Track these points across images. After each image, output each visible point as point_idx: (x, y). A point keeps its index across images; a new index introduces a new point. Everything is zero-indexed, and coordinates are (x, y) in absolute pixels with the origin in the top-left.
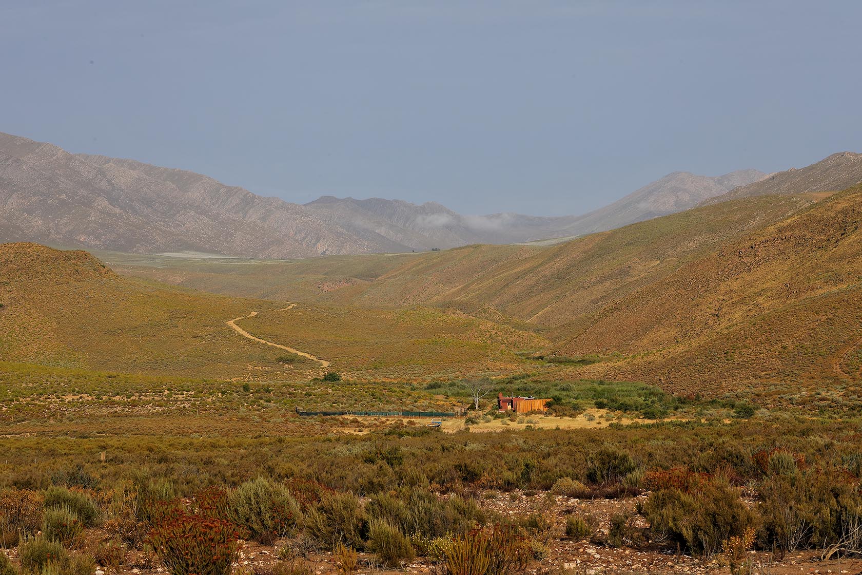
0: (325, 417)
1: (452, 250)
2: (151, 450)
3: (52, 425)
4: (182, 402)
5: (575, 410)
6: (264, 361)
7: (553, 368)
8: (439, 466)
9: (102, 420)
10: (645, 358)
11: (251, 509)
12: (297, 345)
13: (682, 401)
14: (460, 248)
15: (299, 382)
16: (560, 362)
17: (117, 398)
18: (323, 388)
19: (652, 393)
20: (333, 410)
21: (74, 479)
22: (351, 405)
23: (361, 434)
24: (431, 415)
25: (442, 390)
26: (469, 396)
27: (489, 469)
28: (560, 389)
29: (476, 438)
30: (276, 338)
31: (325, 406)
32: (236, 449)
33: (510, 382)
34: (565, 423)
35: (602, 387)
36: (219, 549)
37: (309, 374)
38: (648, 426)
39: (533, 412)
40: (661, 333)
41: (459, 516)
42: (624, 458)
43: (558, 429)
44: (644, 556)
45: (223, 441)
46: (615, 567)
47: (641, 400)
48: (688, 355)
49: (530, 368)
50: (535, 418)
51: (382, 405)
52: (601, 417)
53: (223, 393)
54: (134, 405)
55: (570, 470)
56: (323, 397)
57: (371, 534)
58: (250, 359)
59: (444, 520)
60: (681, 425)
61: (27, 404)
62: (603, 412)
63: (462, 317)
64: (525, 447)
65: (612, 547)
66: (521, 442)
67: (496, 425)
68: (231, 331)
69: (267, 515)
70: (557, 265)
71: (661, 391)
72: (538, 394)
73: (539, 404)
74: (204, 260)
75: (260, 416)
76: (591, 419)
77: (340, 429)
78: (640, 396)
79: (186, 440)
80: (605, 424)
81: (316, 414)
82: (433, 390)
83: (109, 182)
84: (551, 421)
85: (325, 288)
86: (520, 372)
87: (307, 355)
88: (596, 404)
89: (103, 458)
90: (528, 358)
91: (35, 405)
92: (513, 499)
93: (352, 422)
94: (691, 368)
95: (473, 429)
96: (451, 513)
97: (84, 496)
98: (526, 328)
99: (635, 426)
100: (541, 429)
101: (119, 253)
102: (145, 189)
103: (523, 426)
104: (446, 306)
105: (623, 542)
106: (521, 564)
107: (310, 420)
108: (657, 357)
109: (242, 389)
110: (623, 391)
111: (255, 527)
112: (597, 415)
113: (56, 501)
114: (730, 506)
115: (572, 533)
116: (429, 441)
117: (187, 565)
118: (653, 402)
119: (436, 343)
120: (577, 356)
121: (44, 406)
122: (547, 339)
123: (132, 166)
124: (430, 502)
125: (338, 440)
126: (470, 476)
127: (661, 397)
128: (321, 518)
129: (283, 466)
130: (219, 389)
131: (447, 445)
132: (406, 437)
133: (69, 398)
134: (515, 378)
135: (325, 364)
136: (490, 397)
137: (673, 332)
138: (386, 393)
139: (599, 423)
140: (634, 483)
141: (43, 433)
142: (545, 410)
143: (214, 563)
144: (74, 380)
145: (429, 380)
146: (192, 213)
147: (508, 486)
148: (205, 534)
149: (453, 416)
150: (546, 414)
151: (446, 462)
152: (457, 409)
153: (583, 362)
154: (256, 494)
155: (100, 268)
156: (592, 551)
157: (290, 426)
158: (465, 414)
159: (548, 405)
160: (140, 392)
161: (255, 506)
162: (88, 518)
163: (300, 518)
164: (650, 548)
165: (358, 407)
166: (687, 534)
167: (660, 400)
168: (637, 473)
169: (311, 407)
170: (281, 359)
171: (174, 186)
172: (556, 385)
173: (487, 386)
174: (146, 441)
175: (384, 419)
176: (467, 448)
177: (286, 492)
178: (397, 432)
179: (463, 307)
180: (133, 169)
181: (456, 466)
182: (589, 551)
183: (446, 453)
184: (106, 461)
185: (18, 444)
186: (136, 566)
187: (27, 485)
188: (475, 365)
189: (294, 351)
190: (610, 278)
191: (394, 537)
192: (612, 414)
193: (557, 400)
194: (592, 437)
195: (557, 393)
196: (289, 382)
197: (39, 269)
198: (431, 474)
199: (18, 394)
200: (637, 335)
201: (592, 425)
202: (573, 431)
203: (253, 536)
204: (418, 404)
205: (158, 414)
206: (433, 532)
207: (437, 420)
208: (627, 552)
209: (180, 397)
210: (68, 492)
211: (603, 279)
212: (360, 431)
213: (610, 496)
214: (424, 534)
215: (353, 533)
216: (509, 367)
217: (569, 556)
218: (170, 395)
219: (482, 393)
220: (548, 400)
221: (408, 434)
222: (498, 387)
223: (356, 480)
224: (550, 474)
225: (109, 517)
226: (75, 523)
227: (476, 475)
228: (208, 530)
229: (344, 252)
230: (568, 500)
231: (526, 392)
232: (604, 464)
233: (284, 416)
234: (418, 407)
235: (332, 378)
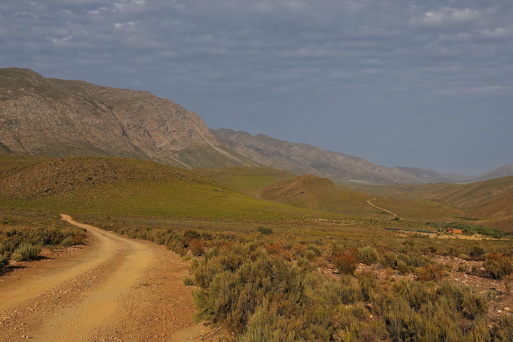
0: (394, 231)
1: (436, 184)
2: (342, 236)
3: (315, 227)
4: (352, 223)
5: (471, 234)
6: (377, 213)
7: (465, 221)
8: (424, 247)
9: (329, 226)
10: (495, 220)
11: (365, 255)
12: (387, 209)
13: (507, 234)
14: (438, 183)
15: (387, 219)
16: (468, 219)
17: (334, 221)
18: (394, 222)
19: (497, 231)
20: (397, 228)
21: (317, 243)
22: (402, 228)
23: (405, 236)
24: (426, 232)
25: (430, 225)
26: (438, 227)
27: (439, 249)
28: (467, 227)
29: (439, 240)
30: (381, 206)
31: (394, 227)
32: (367, 238)
33: (451, 224)
34: (468, 238)
35: (481, 227)
36: (352, 265)
37: (390, 218)
38: (495, 241)
39: (458, 234)
40: (501, 213)
41: (425, 262)
42: (482, 249)
43: (466, 239)
44: (482, 279)
45: (363, 235)
46: (471, 281)
47: (493, 232)
48: (509, 220)
49: (458, 220)
50: (459, 235)
51: (411, 228)
52: (480, 237)
53: (364, 221)
54: (339, 223)
55: (465, 252)
56: (394, 225)
57: (398, 265)
58: (373, 212)
59: (421, 263)
60: (506, 241)
61: (308, 221)
62: (480, 235)
63: (438, 204)
64: (454, 244)
65: (472, 275)
66: (453, 242)
67: (446, 237)
68: (368, 203)
69: (370, 257)
70: (468, 190)
71: (500, 230)
72: (460, 228)
73: (460, 231)
74: (361, 183)
75: (375, 229)
76: (476, 237)
77: (398, 234)
78: (493, 231)
79: (352, 234)
80: (481, 239)
81: (391, 229)
82: (427, 225)
83: (335, 159)
84: (464, 237)
85: (397, 193)
86: (455, 221)
87: (390, 212)
88: (478, 233)
89: (328, 237)
90: (457, 217)
91: (311, 221)
92: (446, 258)
93: (402, 232)
94: (510, 224)
95: (439, 237)
96: (423, 260)
97: (319, 247)
98: (457, 208)
99: (491, 240)
100: (460, 239)
101: (337, 179)
102: (345, 162)
103: (455, 237)
104: (433, 200)
105: (476, 274)
106: (441, 277)
107: (390, 231)
108: (499, 220)
109: (370, 221)
110: (487, 229)
111: (366, 260)
112: (478, 236)
113: (310, 248)
114: (510, 266)
115: (460, 270)
116: (425, 240)
117: (343, 269)
118: (497, 233)
119: (429, 211)
120: (473, 218)
121: (313, 222)
122: (464, 212)
123: (342, 155)
124: (416, 257)
125: (397, 237)
126: (433, 251)
127: (500, 232)
128: (384, 259)
129: (379, 243)
130: (363, 220)
131: (430, 241)
132: (418, 238)
133: (320, 220)
134: (453, 223)
135: (395, 215)
136: (445, 228)
137: (505, 212)
138: (413, 224)
139: (479, 239)
140: (485, 257)
141: (312, 229)
142: (462, 233)
143: (350, 269)
144: (322, 215)
145: (426, 222)
146: (359, 169)
147: (445, 255)
148: (348, 260)
149: (433, 233)
150: (462, 235)
151: (427, 246)
152: (434, 231)
153: (475, 220)
154: (367, 251)
155: (331, 183)
156: (466, 276)
157: (384, 232)
158: (437, 232)
159: (463, 232)
160: (341, 219)
161: (366, 254)
162: (319, 254)
163: (379, 258)
164: (485, 277)
165: (404, 228)
166: (496, 273)
167: (499, 233)
168: (486, 254)
169: (390, 227)
170: (382, 213)
171: (354, 161)
172: (466, 226)
173: (444, 225)
174: (341, 233)
175: (412, 232)
176: (436, 243)
177: (375, 251)
178: (416, 236)
179: (438, 201)
180: (342, 156)
181: (430, 248)
182: (464, 276)
183: (429, 243)
184: (329, 238)
185: (305, 232)
186: (330, 268)
187: (304, 243)
188: (441, 218)
189: (386, 211)
190: (485, 195)
191: (405, 266)
192: (484, 236)
193: (466, 231)
194: (476, 242)
195: (466, 229)
196: (384, 220)
197: (314, 182)
198: (422, 249)
199: (306, 218)
200: (493, 213)
201: (477, 239)
202: (470, 240)
203: (365, 263)
204: (423, 228)
205: (346, 226)
206: (417, 265)
207: (428, 234)
208: (476, 277)
209: (352, 222)
210: (315, 246)
211: (483, 195)
212: (405, 235)
213: (476, 261)
214: (414, 266)
215: (393, 264)
216: (451, 219)
217: (458, 277)
218: (349, 221)
219: (442, 227)
220: (463, 230)
221: (419, 237)
222: (447, 225)
223: (399, 249)
224: (458, 252)
225: (325, 254)
226: (315, 255)
227: (436, 251)
228: (349, 259)
229: (403, 183)
230: (463, 260)
231: (456, 227)
232: (476, 251)
233: (382, 229)
234: (422, 230)
235: (397, 219)
